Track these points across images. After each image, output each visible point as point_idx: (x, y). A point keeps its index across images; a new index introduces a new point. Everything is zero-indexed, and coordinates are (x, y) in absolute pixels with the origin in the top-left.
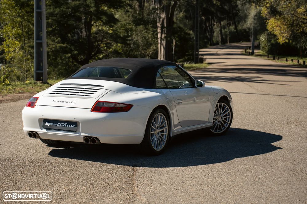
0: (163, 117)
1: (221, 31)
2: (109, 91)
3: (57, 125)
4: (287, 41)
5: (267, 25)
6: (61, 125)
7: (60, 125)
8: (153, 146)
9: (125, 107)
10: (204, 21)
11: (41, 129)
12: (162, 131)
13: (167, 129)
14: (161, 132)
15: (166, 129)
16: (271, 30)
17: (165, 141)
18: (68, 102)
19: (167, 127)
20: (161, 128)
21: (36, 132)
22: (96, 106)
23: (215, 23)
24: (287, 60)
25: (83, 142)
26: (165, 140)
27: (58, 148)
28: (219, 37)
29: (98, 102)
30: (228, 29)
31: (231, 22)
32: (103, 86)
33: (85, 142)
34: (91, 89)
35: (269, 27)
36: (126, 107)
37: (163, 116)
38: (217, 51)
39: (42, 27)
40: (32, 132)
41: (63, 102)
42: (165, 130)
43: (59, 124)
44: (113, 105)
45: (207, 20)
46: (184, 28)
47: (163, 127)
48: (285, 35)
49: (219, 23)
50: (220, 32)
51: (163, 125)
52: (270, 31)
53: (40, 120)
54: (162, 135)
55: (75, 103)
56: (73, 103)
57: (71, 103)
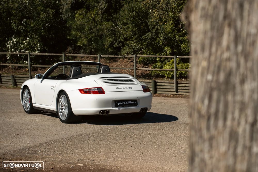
3: (124, 103)
18: (127, 88)
55: (131, 88)
56: (130, 88)
57: (129, 88)
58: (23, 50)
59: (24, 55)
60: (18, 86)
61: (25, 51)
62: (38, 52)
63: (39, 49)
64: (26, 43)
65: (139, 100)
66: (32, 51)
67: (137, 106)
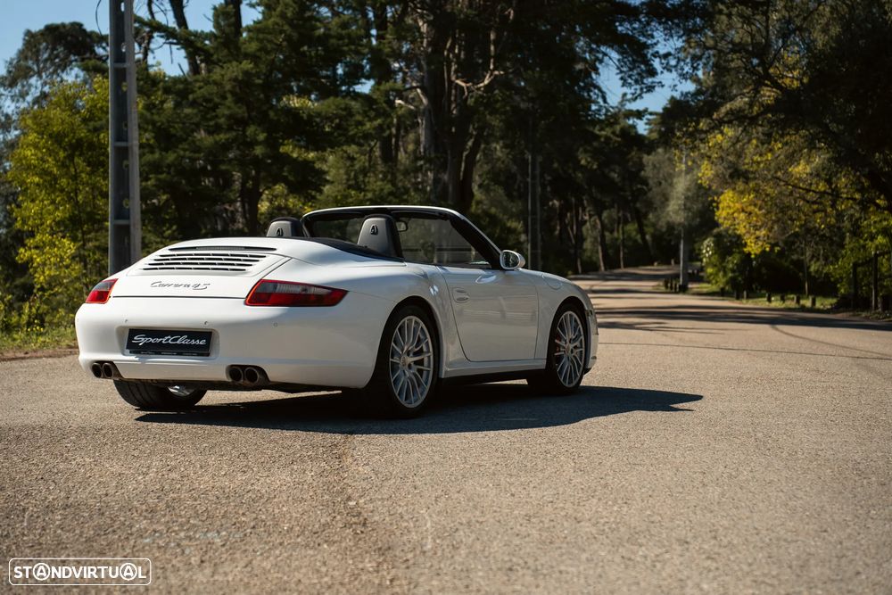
0: (422, 328)
1: (603, 237)
2: (287, 259)
3: (163, 342)
4: (768, 249)
5: (715, 209)
6: (172, 341)
8: (397, 394)
9: (328, 295)
10: (558, 211)
11: (124, 355)
12: (420, 362)
13: (432, 357)
14: (416, 363)
15: (429, 357)
16: (727, 224)
17: (428, 387)
18: (188, 286)
19: (431, 354)
20: (416, 354)
21: (111, 362)
22: (259, 291)
23: (587, 218)
24: (769, 300)
25: (227, 380)
26: (426, 383)
28: (597, 252)
29: (262, 282)
30: (621, 231)
31: (629, 215)
32: (275, 249)
33: (230, 380)
34: (246, 256)
35: (721, 215)
36: (331, 296)
37: (422, 324)
38: (593, 286)
39: (130, 184)
40: (101, 362)
41: (176, 286)
42: (426, 360)
43: (167, 338)
44: (298, 290)
45: (566, 207)
46: (501, 216)
47: (420, 352)
48: (763, 232)
49: (596, 217)
50: (599, 239)
51: (422, 349)
52: (725, 226)
53: (120, 330)
54: (420, 371)
55: (205, 286)
56: (200, 287)
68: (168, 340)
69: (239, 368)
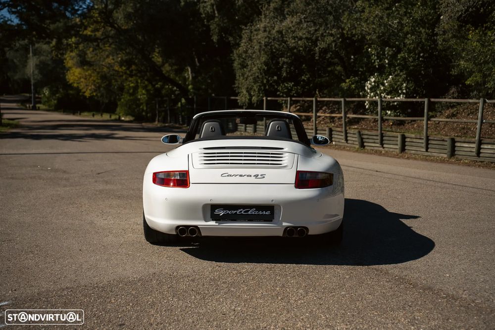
2: (297, 155)
3: (238, 213)
6: (244, 212)
7: (242, 212)
11: (207, 221)
18: (250, 176)
21: (196, 227)
22: (299, 179)
27: (187, 247)
29: (298, 173)
32: (282, 149)
34: (269, 154)
40: (187, 226)
41: (241, 176)
43: (240, 210)
53: (205, 206)
55: (263, 176)
56: (259, 177)
57: (256, 176)
58: (383, 94)
59: (386, 101)
60: (366, 147)
61: (386, 96)
62: (403, 96)
63: (404, 91)
64: (386, 84)
65: (279, 206)
66: (395, 95)
67: (272, 221)
68: (241, 211)
69: (293, 228)
